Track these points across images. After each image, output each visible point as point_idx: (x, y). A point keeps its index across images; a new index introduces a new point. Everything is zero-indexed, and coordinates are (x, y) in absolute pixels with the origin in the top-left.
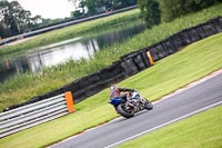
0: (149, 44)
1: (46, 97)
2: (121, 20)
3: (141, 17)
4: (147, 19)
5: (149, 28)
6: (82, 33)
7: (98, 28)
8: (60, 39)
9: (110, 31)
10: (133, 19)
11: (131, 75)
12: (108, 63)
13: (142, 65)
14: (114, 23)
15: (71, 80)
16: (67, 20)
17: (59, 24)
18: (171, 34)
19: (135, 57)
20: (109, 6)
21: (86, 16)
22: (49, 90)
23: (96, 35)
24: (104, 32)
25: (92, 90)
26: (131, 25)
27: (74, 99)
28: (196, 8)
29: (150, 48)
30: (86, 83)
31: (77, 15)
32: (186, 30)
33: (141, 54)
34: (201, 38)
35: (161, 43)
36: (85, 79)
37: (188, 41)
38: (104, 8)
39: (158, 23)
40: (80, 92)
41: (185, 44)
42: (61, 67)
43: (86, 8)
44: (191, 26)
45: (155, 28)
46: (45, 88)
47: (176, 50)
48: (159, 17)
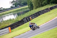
0: (30, 15)
1: (4, 28)
2: (23, 9)
3: (28, 8)
4: (30, 9)
5: (30, 11)
6: (13, 12)
7: (17, 11)
8: (7, 14)
9: (20, 11)
10: (26, 8)
11: (26, 23)
12: (20, 20)
13: (29, 20)
14: (21, 9)
15: (10, 24)
16: (9, 9)
17: (7, 10)
18: (36, 12)
19: (27, 18)
20: (20, 5)
21: (14, 7)
22: (5, 27)
23: (17, 12)
24: (19, 12)
25: (16, 26)
26: (26, 10)
27: (11, 29)
28: (42, 6)
29: (31, 16)
30: (14, 25)
31: (12, 7)
32: (40, 11)
33: (28, 17)
34: (43, 13)
35: (33, 15)
36: (14, 24)
37: (40, 14)
38: (19, 6)
39: (33, 9)
40: (13, 27)
41: (40, 15)
42: (8, 21)
43: (14, 6)
44: (41, 10)
45: (32, 11)
46: (3, 26)
47: (37, 16)
48: (33, 8)
